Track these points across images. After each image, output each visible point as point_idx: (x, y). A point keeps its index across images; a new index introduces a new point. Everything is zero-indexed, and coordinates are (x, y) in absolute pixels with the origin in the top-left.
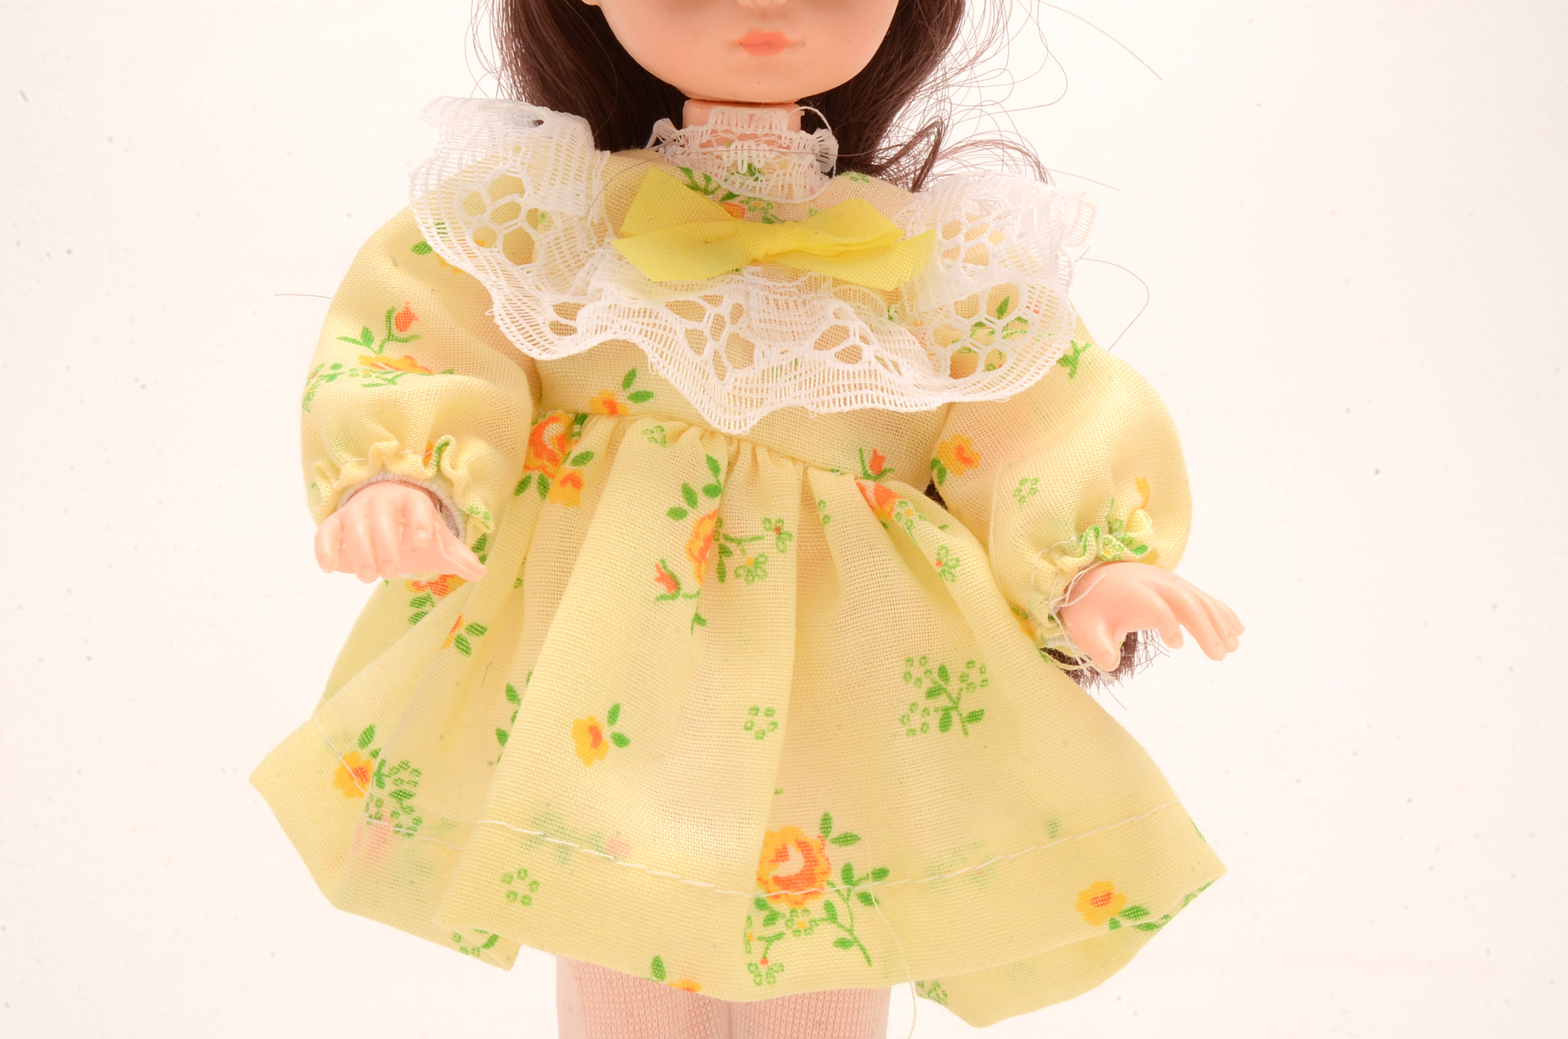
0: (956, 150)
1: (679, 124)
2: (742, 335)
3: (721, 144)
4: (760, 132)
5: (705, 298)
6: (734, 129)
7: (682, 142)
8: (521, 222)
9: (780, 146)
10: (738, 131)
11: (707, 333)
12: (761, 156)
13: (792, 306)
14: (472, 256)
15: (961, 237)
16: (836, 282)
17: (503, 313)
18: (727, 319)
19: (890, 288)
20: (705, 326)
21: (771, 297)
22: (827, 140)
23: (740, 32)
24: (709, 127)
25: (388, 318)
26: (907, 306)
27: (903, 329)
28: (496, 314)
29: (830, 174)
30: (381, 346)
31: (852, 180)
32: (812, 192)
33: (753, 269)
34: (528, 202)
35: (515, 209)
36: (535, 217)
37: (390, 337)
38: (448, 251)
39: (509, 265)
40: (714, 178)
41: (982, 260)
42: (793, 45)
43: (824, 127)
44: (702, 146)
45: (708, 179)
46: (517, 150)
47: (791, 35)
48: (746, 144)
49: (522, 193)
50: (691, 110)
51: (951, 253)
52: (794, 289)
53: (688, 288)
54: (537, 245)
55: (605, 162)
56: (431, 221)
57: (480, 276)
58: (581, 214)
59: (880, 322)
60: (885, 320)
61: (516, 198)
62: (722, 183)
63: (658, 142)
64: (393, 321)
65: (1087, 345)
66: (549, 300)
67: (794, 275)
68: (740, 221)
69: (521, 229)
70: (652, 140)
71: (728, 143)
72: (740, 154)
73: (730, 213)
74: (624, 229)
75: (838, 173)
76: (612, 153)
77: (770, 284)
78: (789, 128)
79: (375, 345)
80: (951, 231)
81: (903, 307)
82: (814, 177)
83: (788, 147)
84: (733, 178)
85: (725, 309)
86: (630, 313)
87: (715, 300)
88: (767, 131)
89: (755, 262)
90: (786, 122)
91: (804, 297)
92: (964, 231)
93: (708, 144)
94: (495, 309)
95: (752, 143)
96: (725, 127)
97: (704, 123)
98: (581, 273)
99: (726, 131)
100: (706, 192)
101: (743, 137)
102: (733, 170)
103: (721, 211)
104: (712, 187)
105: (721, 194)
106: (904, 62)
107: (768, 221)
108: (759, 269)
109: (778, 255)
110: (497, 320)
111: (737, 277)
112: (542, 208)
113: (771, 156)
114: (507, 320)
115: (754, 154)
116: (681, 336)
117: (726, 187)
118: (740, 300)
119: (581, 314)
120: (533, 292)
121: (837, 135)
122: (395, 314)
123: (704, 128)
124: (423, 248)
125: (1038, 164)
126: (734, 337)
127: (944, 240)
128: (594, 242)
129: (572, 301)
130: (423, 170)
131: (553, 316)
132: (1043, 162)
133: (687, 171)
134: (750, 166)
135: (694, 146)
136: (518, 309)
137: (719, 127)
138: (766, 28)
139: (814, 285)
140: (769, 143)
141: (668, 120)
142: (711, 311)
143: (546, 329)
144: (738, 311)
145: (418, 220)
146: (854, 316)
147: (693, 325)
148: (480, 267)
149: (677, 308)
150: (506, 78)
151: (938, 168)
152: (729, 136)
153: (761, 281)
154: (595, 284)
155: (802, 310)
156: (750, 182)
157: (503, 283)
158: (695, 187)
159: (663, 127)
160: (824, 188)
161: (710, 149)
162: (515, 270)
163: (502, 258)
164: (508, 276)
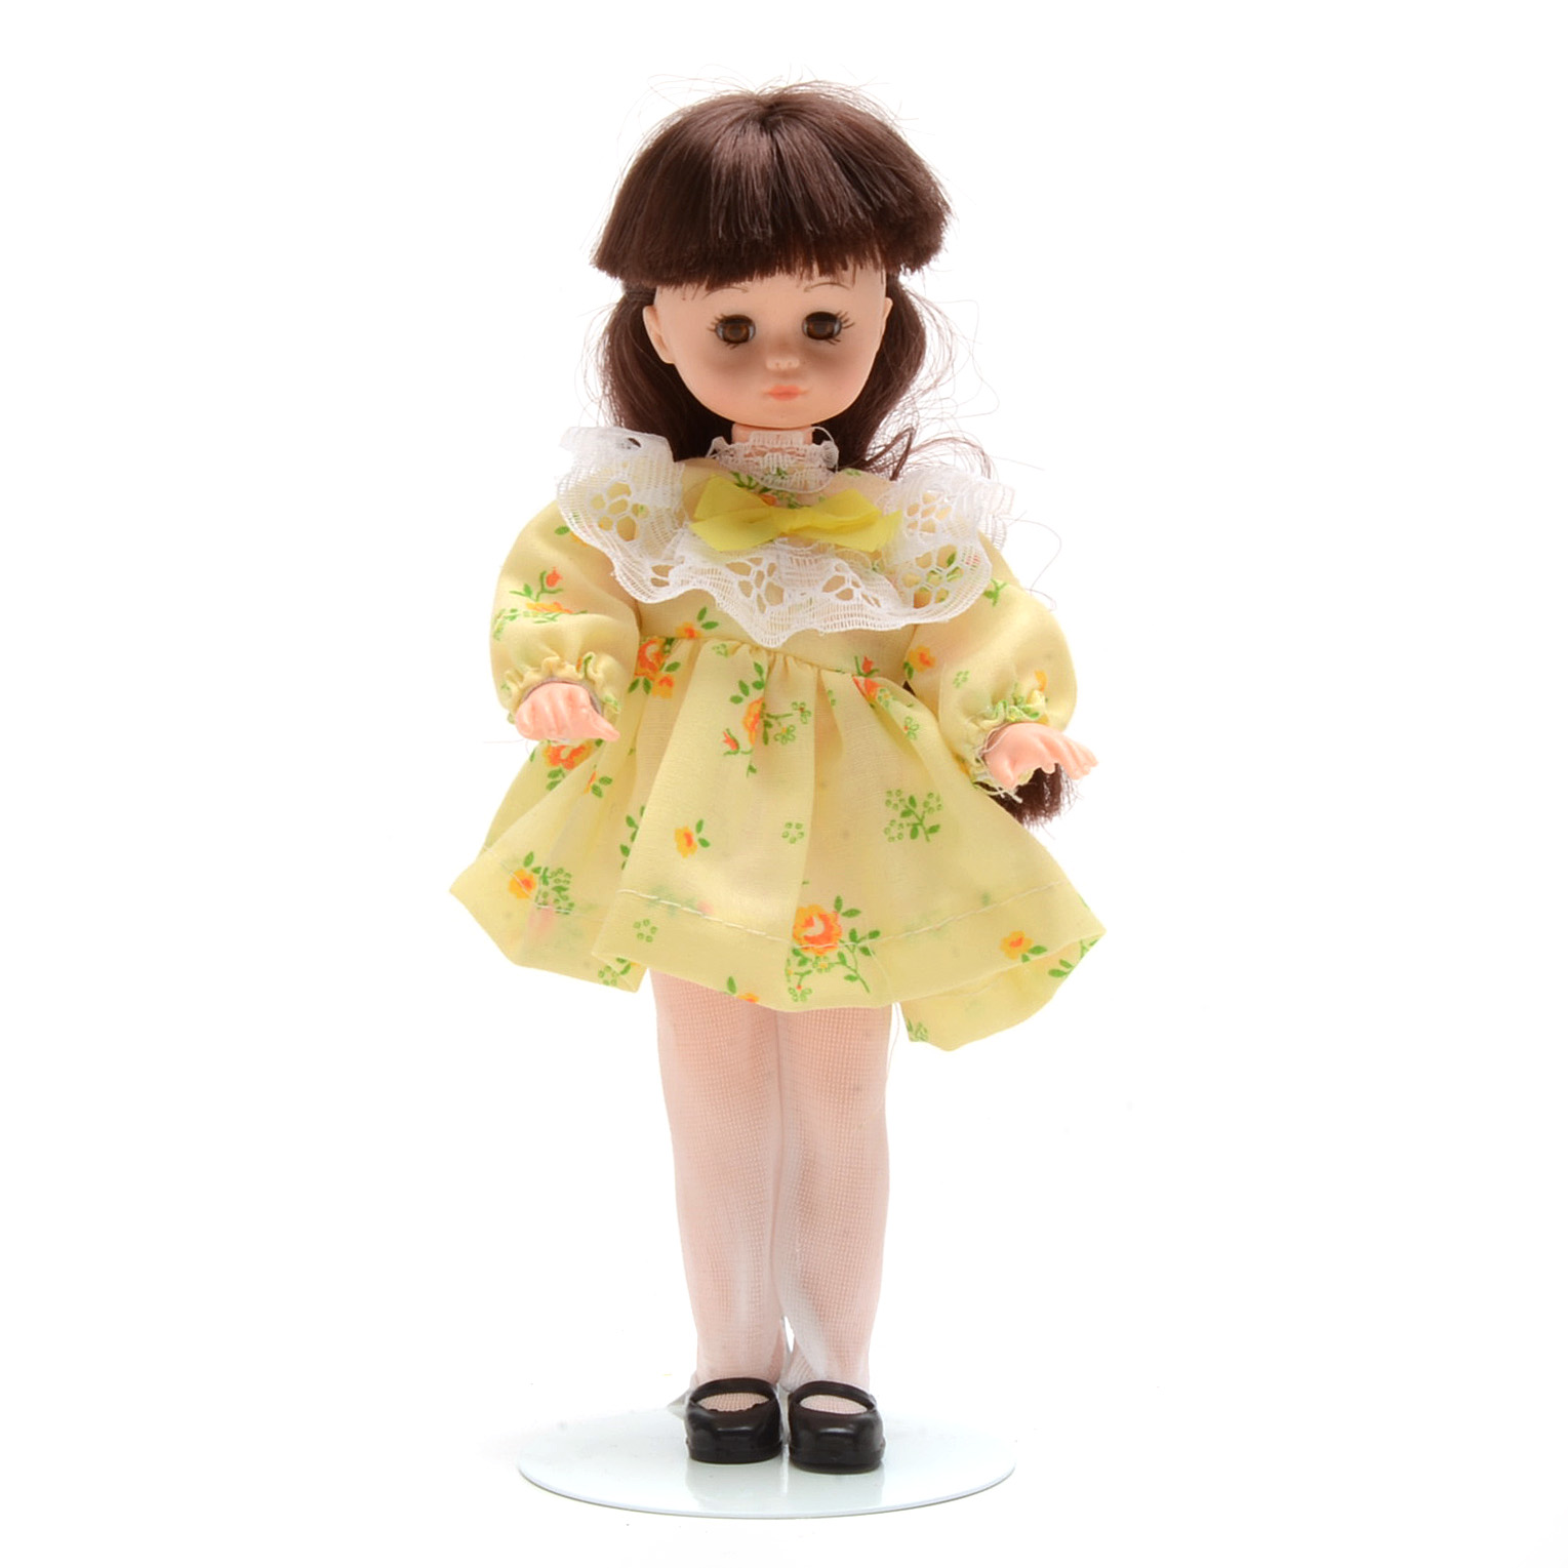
0: (922, 446)
1: (729, 441)
2: (775, 584)
3: (758, 455)
4: (784, 446)
5: (751, 560)
6: (766, 445)
7: (732, 453)
8: (628, 512)
9: (799, 455)
10: (770, 446)
11: (753, 584)
12: (786, 462)
13: (808, 563)
14: (598, 537)
15: (919, 515)
16: (837, 547)
17: (621, 573)
18: (766, 573)
19: (872, 550)
20: (751, 578)
21: (794, 557)
22: (831, 448)
23: (769, 386)
24: (751, 443)
25: (542, 578)
26: (885, 560)
27: (882, 577)
28: (617, 574)
29: (833, 470)
30: (538, 597)
31: (849, 475)
32: (821, 484)
33: (781, 540)
34: (631, 500)
35: (625, 503)
36: (637, 509)
37: (543, 590)
38: (584, 535)
39: (621, 541)
40: (754, 478)
41: (932, 529)
42: (804, 393)
43: (828, 439)
44: (746, 456)
45: (750, 479)
46: (624, 466)
47: (802, 386)
48: (775, 454)
49: (629, 494)
50: (737, 431)
51: (912, 525)
52: (809, 553)
53: (739, 553)
54: (638, 528)
55: (682, 471)
56: (571, 514)
57: (605, 550)
58: (668, 507)
59: (867, 572)
60: (870, 570)
61: (625, 498)
62: (759, 481)
63: (715, 452)
64: (545, 580)
65: (1005, 584)
66: (648, 563)
67: (808, 543)
68: (772, 507)
69: (628, 518)
70: (711, 451)
71: (763, 454)
72: (770, 461)
73: (766, 502)
74: (696, 515)
75: (839, 470)
76: (686, 465)
77: (793, 549)
78: (805, 443)
79: (534, 596)
80: (912, 511)
81: (882, 561)
82: (822, 474)
83: (804, 456)
84: (766, 478)
85: (764, 568)
86: (703, 572)
87: (757, 562)
88: (789, 445)
89: (783, 535)
90: (801, 440)
91: (816, 557)
92: (921, 510)
93: (750, 455)
94: (616, 570)
95: (779, 454)
96: (761, 443)
97: (747, 441)
98: (669, 546)
99: (762, 446)
100: (749, 488)
101: (773, 450)
102: (767, 472)
103: (759, 500)
104: (753, 484)
105: (758, 488)
106: (884, 389)
107: (791, 506)
108: (786, 539)
109: (795, 531)
110: (618, 579)
111: (770, 545)
112: (640, 503)
113: (792, 462)
114: (624, 578)
115: (781, 461)
116: (736, 586)
117: (762, 484)
118: (773, 560)
119: (671, 572)
120: (639, 559)
121: (837, 444)
122: (545, 576)
123: (747, 444)
124: (565, 530)
125: (983, 454)
126: (770, 586)
127: (908, 517)
128: (676, 525)
129: (664, 564)
130: (565, 481)
131: (653, 575)
132: (986, 451)
133: (736, 475)
134: (778, 469)
135: (740, 458)
136: (630, 571)
137: (756, 444)
138: (787, 384)
139: (822, 550)
140: (790, 453)
141: (722, 438)
142: (755, 569)
143: (649, 583)
144: (772, 569)
145: (563, 514)
146: (849, 569)
147: (744, 578)
148: (604, 544)
149: (732, 567)
150: (605, 403)
151: (911, 459)
152: (763, 449)
153: (787, 547)
154: (679, 553)
155: (814, 565)
156: (779, 480)
157: (620, 554)
158: (741, 485)
159: (718, 442)
160: (829, 482)
161: (751, 459)
162: (625, 545)
163: (617, 537)
164: (622, 549)
